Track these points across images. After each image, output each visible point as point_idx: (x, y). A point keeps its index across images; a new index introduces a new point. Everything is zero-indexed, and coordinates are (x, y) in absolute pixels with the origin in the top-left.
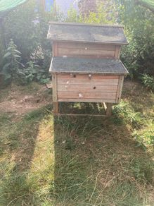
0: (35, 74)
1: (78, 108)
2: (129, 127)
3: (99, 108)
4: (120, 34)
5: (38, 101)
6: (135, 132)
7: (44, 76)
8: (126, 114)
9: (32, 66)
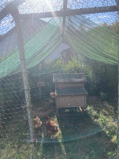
0: (42, 96)
1: (67, 112)
2: (93, 118)
3: (78, 111)
4: (83, 77)
5: (46, 110)
6: (96, 120)
7: (46, 97)
8: (91, 112)
9: (40, 91)
